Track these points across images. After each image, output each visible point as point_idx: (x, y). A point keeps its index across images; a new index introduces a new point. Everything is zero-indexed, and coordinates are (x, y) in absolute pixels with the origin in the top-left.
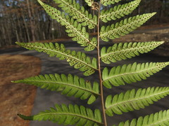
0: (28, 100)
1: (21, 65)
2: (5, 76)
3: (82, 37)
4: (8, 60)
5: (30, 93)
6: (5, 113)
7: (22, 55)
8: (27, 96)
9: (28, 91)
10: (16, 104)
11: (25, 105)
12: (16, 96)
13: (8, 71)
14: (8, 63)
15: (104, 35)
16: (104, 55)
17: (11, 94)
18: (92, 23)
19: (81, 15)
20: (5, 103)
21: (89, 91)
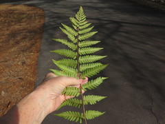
0: (34, 48)
1: (24, 16)
2: (9, 25)
3: (73, 39)
4: (11, 10)
5: (36, 42)
6: (14, 58)
7: (25, 5)
8: (33, 44)
9: (33, 40)
10: (23, 51)
11: (31, 52)
12: (22, 44)
13: (12, 21)
14: (11, 12)
15: (80, 38)
16: (80, 44)
17: (17, 43)
18: (76, 34)
19: (72, 31)
20: (12, 50)
21: (74, 55)
